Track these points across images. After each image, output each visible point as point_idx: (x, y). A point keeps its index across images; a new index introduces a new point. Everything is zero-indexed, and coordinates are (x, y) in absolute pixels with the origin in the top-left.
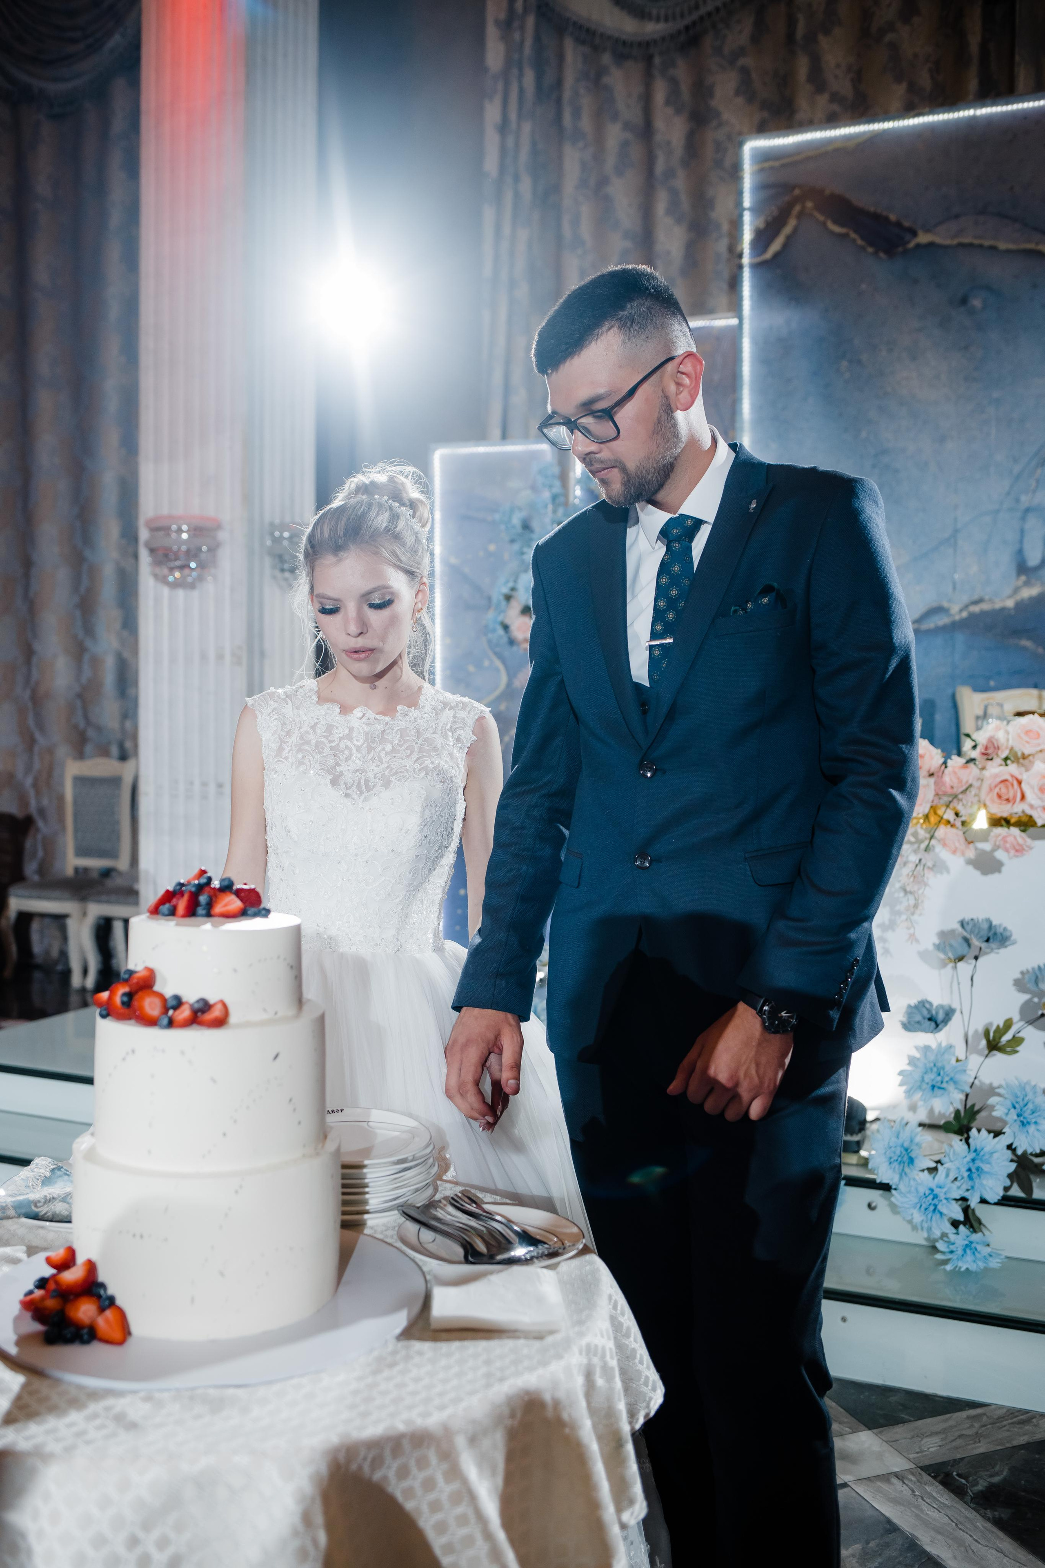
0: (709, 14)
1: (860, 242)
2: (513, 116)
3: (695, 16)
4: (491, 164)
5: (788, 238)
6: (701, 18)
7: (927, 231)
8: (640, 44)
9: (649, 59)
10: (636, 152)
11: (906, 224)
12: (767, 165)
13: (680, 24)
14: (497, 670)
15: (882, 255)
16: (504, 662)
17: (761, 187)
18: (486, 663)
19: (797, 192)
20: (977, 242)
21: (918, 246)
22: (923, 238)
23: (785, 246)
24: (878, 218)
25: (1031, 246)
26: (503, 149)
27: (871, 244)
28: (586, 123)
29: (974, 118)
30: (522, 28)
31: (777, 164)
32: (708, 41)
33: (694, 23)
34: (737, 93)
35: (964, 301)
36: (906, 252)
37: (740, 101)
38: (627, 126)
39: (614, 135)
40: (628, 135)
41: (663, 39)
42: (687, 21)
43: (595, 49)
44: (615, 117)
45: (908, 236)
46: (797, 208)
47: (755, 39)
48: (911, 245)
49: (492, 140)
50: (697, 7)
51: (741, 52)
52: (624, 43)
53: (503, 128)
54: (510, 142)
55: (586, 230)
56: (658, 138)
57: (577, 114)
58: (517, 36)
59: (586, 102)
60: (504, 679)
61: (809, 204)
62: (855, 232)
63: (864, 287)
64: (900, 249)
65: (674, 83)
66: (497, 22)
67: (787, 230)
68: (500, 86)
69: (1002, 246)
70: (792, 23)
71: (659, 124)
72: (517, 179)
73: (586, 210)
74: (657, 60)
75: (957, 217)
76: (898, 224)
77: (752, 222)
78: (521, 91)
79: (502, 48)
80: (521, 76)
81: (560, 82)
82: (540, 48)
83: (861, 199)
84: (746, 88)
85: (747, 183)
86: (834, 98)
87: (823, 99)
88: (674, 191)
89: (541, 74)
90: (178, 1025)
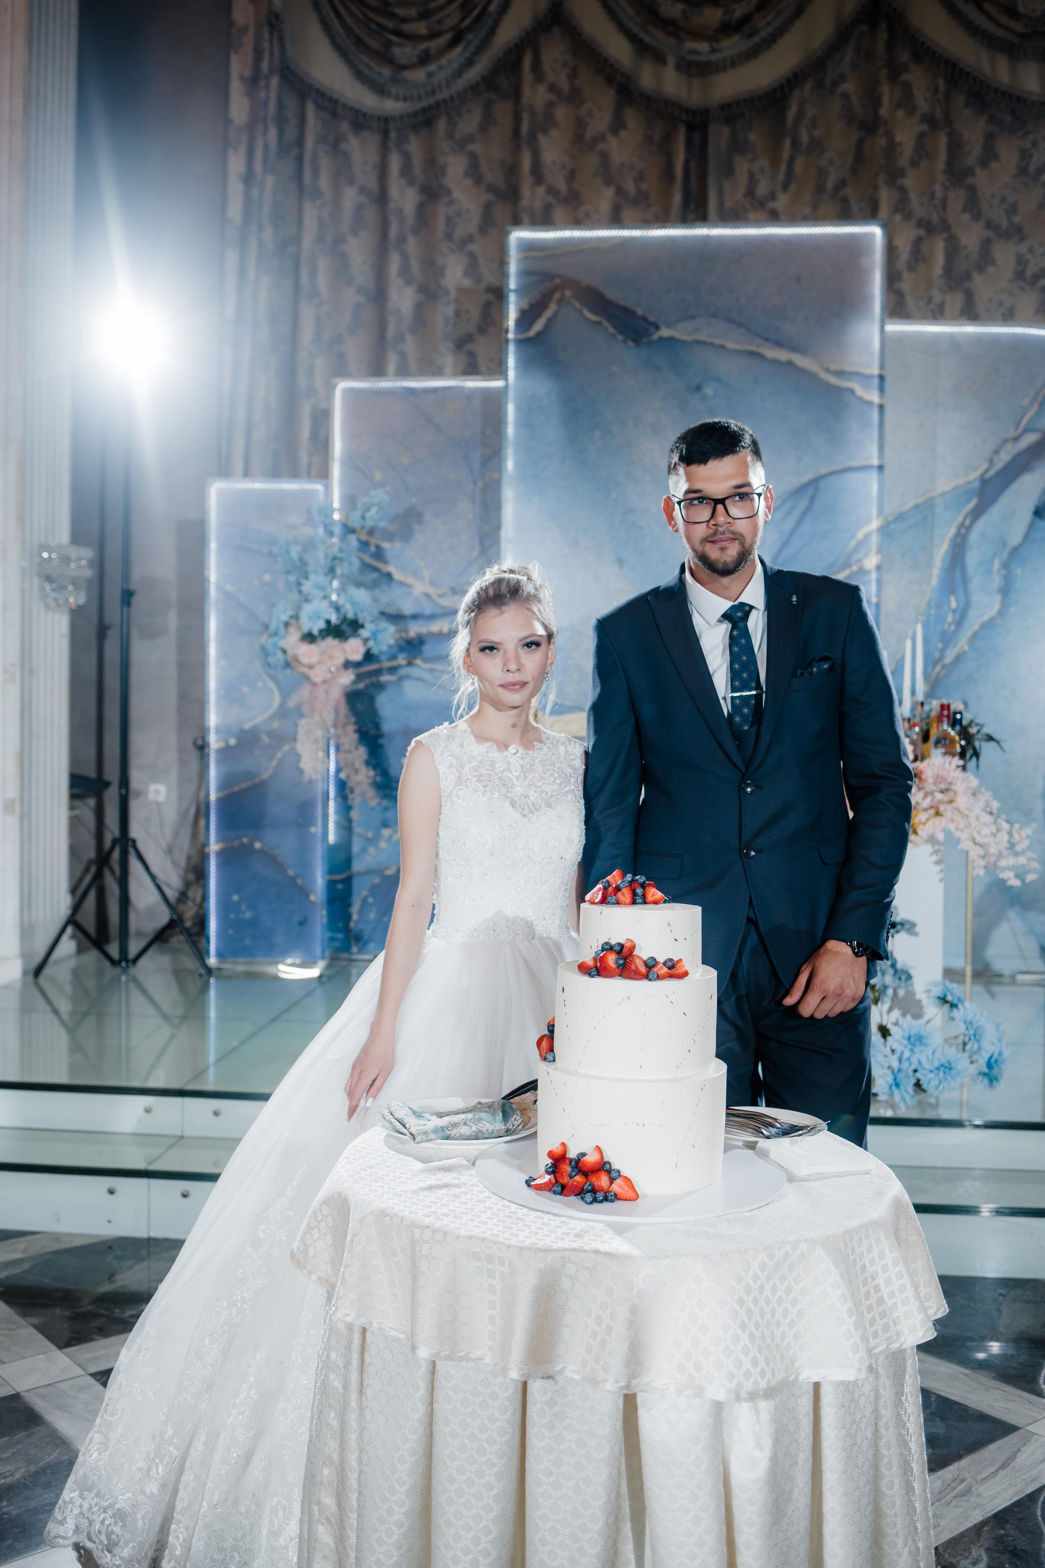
0: (445, 101)
1: (612, 330)
2: (258, 167)
3: (431, 101)
4: (235, 210)
5: (550, 320)
6: (437, 104)
7: (669, 326)
8: (379, 118)
9: (385, 133)
10: (371, 214)
11: (651, 318)
12: (532, 254)
13: (417, 106)
14: (271, 691)
15: (630, 343)
16: (278, 684)
17: (524, 273)
18: (260, 684)
19: (557, 281)
20: (709, 340)
21: (661, 339)
22: (665, 332)
23: (547, 327)
24: (628, 312)
25: (752, 348)
26: (248, 199)
27: (621, 332)
28: (324, 183)
29: (707, 237)
30: (267, 87)
31: (540, 254)
32: (442, 124)
33: (430, 107)
34: (467, 174)
35: (698, 388)
36: (650, 343)
37: (468, 182)
38: (363, 191)
39: (350, 197)
40: (363, 199)
41: (402, 117)
42: (425, 103)
43: (334, 115)
44: (351, 181)
45: (652, 330)
46: (557, 295)
47: (484, 128)
48: (655, 337)
49: (236, 189)
50: (433, 92)
51: (470, 138)
52: (365, 115)
53: (248, 178)
54: (255, 193)
55: (322, 283)
56: (392, 205)
57: (316, 173)
58: (263, 94)
59: (325, 164)
60: (277, 699)
61: (568, 293)
62: (609, 320)
63: (614, 368)
64: (645, 340)
65: (407, 158)
66: (242, 78)
67: (548, 313)
68: (244, 138)
69: (731, 345)
70: (517, 120)
71: (394, 192)
72: (261, 228)
73: (323, 264)
74: (393, 135)
75: (693, 317)
76: (644, 319)
77: (517, 303)
78: (266, 146)
79: (246, 103)
80: (266, 132)
81: (300, 141)
82: (280, 106)
83: (614, 294)
84: (474, 171)
85: (513, 268)
86: (551, 191)
87: (541, 191)
88: (405, 257)
89: (281, 132)
90: (659, 978)
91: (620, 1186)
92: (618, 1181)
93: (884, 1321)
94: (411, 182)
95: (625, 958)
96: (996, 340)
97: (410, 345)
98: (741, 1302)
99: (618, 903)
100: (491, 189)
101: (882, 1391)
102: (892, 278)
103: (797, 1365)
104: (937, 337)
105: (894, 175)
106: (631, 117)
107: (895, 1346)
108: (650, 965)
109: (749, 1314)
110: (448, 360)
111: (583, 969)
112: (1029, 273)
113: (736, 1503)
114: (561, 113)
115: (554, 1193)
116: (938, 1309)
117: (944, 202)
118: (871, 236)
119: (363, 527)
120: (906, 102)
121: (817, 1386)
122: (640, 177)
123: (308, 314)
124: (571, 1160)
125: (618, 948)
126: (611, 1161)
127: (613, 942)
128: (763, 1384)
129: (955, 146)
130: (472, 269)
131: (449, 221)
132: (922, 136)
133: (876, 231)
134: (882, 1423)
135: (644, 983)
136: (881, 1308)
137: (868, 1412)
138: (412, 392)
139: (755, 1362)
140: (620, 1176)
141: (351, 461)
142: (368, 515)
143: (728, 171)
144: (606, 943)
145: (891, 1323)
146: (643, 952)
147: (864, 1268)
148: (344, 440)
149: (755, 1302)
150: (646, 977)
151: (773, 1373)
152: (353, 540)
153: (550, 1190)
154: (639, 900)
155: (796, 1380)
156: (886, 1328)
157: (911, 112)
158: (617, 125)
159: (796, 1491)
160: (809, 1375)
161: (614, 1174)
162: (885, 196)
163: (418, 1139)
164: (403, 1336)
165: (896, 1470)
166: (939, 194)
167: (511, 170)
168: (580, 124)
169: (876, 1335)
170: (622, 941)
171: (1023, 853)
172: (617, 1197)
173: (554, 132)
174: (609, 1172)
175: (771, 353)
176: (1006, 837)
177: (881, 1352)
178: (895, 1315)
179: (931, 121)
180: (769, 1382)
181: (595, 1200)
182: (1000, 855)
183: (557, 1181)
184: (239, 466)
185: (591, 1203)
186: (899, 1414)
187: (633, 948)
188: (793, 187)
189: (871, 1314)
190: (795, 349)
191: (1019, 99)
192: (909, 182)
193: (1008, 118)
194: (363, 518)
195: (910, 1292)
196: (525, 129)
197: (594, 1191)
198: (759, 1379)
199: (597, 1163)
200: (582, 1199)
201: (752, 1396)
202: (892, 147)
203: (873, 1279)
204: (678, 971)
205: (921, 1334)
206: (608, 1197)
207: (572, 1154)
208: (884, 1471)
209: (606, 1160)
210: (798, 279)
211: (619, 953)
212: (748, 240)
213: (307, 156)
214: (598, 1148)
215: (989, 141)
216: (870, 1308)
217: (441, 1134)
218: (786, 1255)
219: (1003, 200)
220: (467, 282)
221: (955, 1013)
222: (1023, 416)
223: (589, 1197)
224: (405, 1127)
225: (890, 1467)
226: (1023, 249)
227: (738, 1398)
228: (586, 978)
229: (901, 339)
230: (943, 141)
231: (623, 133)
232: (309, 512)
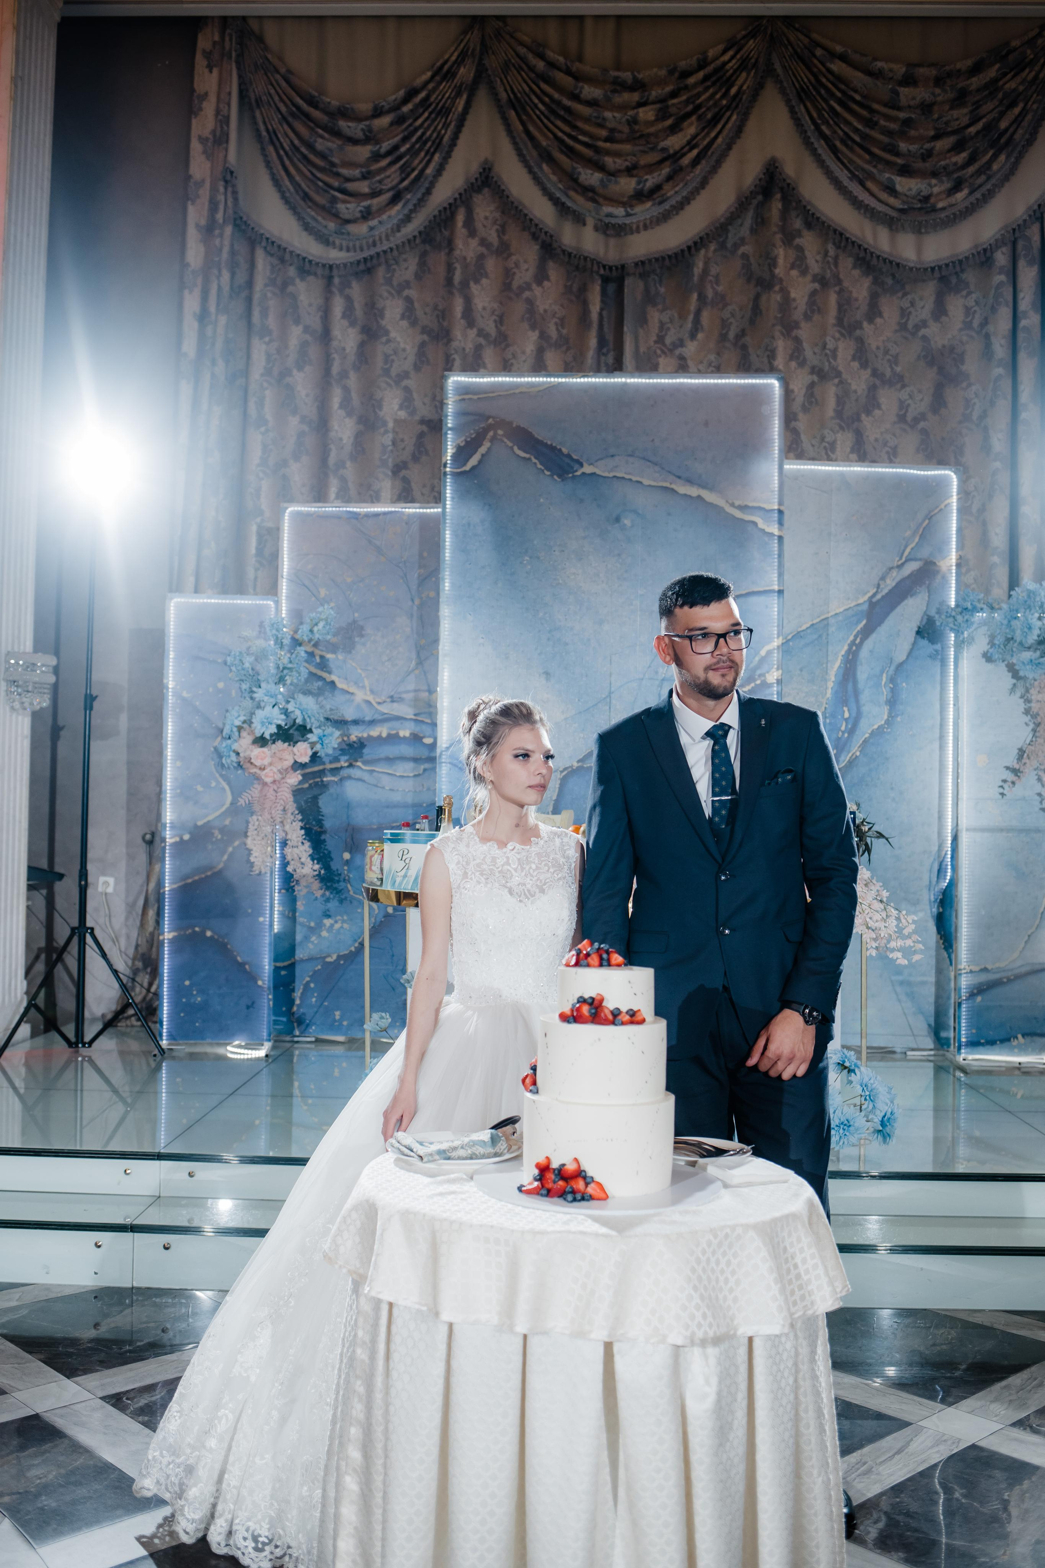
0: (385, 252)
1: (539, 466)
2: (212, 309)
3: (372, 252)
4: (190, 346)
5: (484, 456)
6: (378, 255)
7: (591, 463)
8: (324, 265)
9: (330, 278)
10: (314, 351)
11: (575, 456)
12: (467, 397)
13: (360, 256)
14: (223, 789)
15: (555, 477)
16: (229, 784)
17: (461, 414)
18: (213, 784)
19: (491, 421)
20: (627, 476)
21: (584, 474)
22: (587, 469)
23: (481, 462)
24: (554, 450)
25: (665, 484)
26: (202, 336)
27: (548, 468)
28: (272, 322)
29: (626, 384)
30: (221, 236)
31: (475, 397)
32: (381, 272)
33: (372, 257)
34: (403, 317)
35: (618, 520)
36: (574, 478)
37: (405, 323)
38: (307, 330)
39: (296, 334)
40: (308, 337)
41: (345, 265)
42: (366, 254)
43: (282, 260)
44: (297, 321)
45: (576, 466)
46: (491, 433)
47: (418, 277)
48: (578, 473)
49: (191, 326)
50: (374, 244)
51: (407, 285)
52: (311, 262)
53: (203, 317)
54: (209, 330)
55: (268, 412)
56: (335, 344)
57: (264, 313)
58: (217, 242)
59: (273, 303)
60: (229, 798)
61: (500, 432)
62: (535, 457)
63: (542, 500)
64: (570, 475)
65: (349, 299)
66: (197, 226)
67: (483, 450)
68: (199, 281)
69: (646, 482)
70: (450, 269)
71: (336, 332)
72: (214, 363)
73: (270, 395)
74: (336, 280)
75: (613, 456)
76: (569, 456)
77: (454, 440)
78: (220, 288)
79: (202, 249)
80: (219, 277)
81: (250, 284)
82: (233, 253)
83: (540, 434)
84: (409, 314)
85: (451, 408)
86: (481, 333)
87: (472, 333)
88: (346, 390)
89: (233, 274)
90: (623, 1023)
91: (593, 1189)
92: (592, 1185)
93: (802, 1292)
94: (352, 324)
95: (596, 1008)
96: (880, 479)
97: (350, 471)
98: (693, 1270)
99: (588, 965)
100: (425, 330)
101: (800, 1350)
102: (789, 418)
103: (735, 1323)
104: (829, 475)
105: (789, 327)
106: (554, 271)
107: (810, 1312)
108: (616, 1013)
109: (700, 1279)
110: (386, 486)
111: (564, 1018)
112: (909, 418)
113: (690, 1429)
114: (491, 264)
115: (542, 1195)
116: (843, 1289)
117: (835, 351)
118: (771, 386)
119: (310, 641)
120: (800, 263)
121: (750, 1340)
122: (562, 322)
123: (256, 440)
124: (554, 1170)
125: (590, 1001)
126: (587, 1169)
127: (586, 996)
128: (711, 1334)
129: (844, 305)
130: (407, 402)
131: (387, 358)
132: (814, 293)
133: (774, 383)
134: (800, 1375)
135: (611, 1028)
136: (799, 1282)
137: (790, 1364)
138: (356, 516)
139: (704, 1316)
140: (593, 1181)
141: (298, 579)
142: (315, 629)
143: (643, 320)
144: (581, 997)
145: (807, 1294)
146: (610, 1004)
147: (785, 1249)
148: (291, 559)
149: (704, 1270)
150: (613, 1023)
151: (718, 1326)
152: (301, 651)
153: (538, 1194)
154: (605, 963)
155: (735, 1335)
156: (803, 1298)
157: (804, 272)
158: (541, 276)
159: (736, 1422)
160: (744, 1331)
161: (588, 1180)
162: (782, 346)
163: (425, 1160)
164: (424, 1308)
165: (811, 1414)
166: (830, 345)
167: (444, 314)
168: (508, 274)
169: (795, 1303)
170: (594, 995)
171: (909, 937)
172: (592, 1198)
173: (484, 281)
174: (585, 1178)
175: (683, 489)
176: (895, 923)
177: (799, 1317)
178: (810, 1288)
179: (823, 282)
180: (715, 1333)
181: (575, 1200)
182: (890, 939)
183: (543, 1186)
184: (190, 581)
185: (572, 1202)
186: (813, 1370)
187: (602, 1000)
188: (700, 336)
189: (791, 1287)
190: (703, 486)
191: (898, 265)
192: (805, 332)
193: (890, 281)
194: (311, 631)
195: (821, 1271)
196: (457, 277)
197: (573, 1192)
198: (708, 1329)
199: (575, 1171)
200: (565, 1199)
201: (703, 1343)
202: (786, 303)
203: (793, 1258)
204: (638, 1018)
205: (830, 1303)
206: (585, 1198)
207: (555, 1165)
208: (802, 1414)
209: (582, 1168)
210: (706, 424)
211: (591, 1004)
212: (662, 389)
213: (257, 296)
214: (576, 1160)
215: (874, 297)
216: (790, 1282)
217: (444, 1156)
218: (727, 1236)
219: (886, 352)
220: (402, 414)
221: (853, 1077)
222: (906, 547)
223: (570, 1197)
224: (412, 1151)
225: (806, 1411)
226: (904, 395)
227: (693, 1343)
228: (565, 1025)
229: (797, 477)
230: (833, 298)
231: (546, 284)
232: (261, 625)
